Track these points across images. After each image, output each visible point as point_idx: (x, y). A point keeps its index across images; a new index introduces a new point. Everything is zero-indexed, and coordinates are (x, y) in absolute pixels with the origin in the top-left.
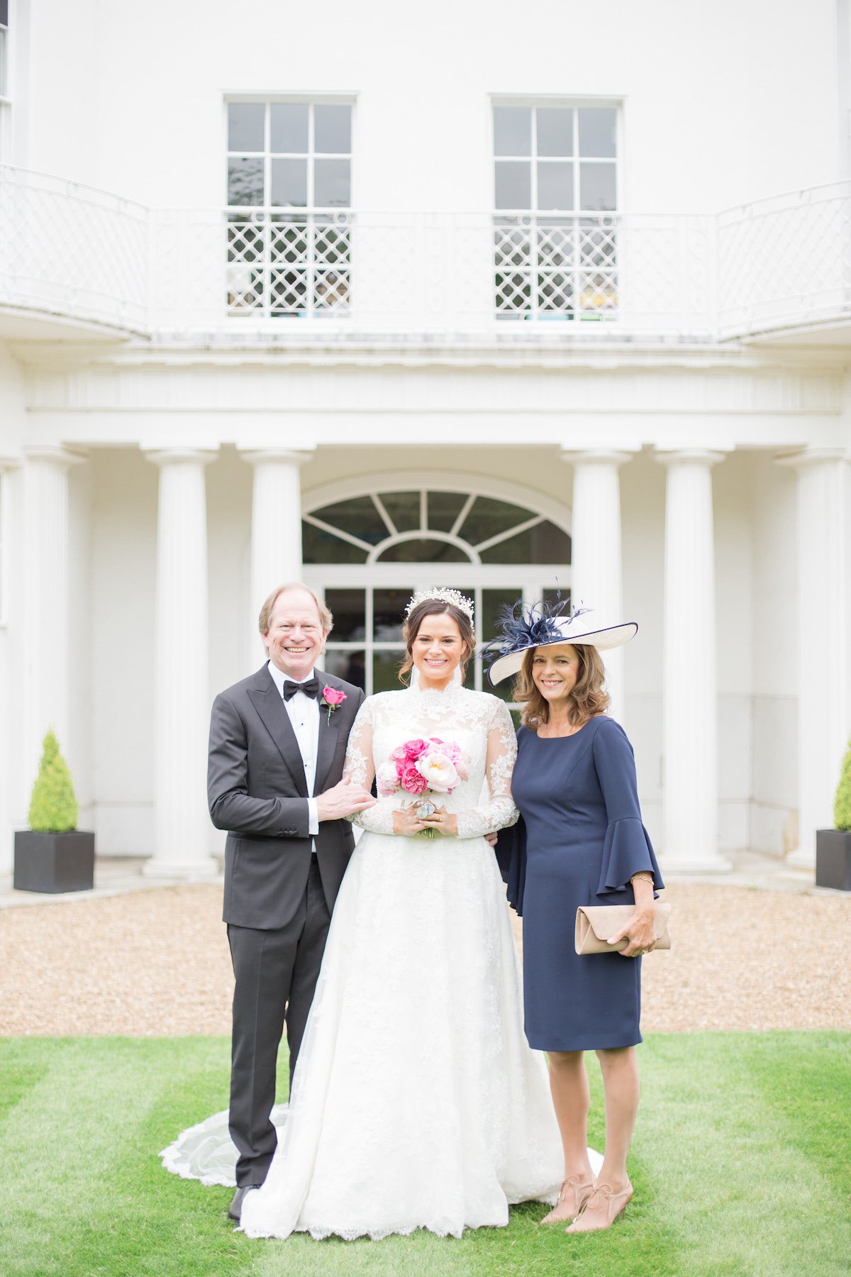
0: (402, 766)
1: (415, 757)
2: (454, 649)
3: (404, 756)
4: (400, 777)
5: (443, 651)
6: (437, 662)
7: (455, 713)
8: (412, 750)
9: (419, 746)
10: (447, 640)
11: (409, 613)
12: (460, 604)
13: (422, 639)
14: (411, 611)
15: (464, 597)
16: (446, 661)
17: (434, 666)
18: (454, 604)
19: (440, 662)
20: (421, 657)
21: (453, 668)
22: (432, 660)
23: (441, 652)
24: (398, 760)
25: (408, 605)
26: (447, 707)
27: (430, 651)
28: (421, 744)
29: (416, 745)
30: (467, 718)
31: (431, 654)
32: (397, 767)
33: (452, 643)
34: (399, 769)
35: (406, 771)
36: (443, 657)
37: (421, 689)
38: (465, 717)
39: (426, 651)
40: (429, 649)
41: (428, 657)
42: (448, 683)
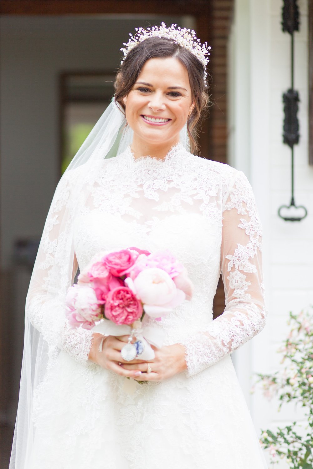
0: (103, 288)
1: (122, 274)
2: (180, 105)
3: (105, 274)
4: (102, 302)
5: (167, 106)
6: (158, 120)
7: (179, 190)
8: (116, 264)
9: (125, 258)
10: (173, 93)
11: (125, 55)
12: (194, 47)
13: (141, 89)
14: (128, 52)
15: (199, 40)
16: (169, 120)
17: (152, 125)
18: (186, 47)
19: (161, 120)
20: (137, 113)
21: (177, 130)
22: (152, 117)
23: (164, 107)
24: (97, 281)
25: (124, 44)
26: (169, 182)
27: (149, 105)
28: (127, 257)
29: (120, 258)
30: (195, 198)
31: (150, 108)
32: (96, 290)
33: (180, 97)
34: (99, 292)
35: (111, 294)
36: (166, 114)
37: (136, 157)
38: (192, 196)
39: (145, 105)
40: (148, 102)
41: (146, 112)
42: (170, 149)
